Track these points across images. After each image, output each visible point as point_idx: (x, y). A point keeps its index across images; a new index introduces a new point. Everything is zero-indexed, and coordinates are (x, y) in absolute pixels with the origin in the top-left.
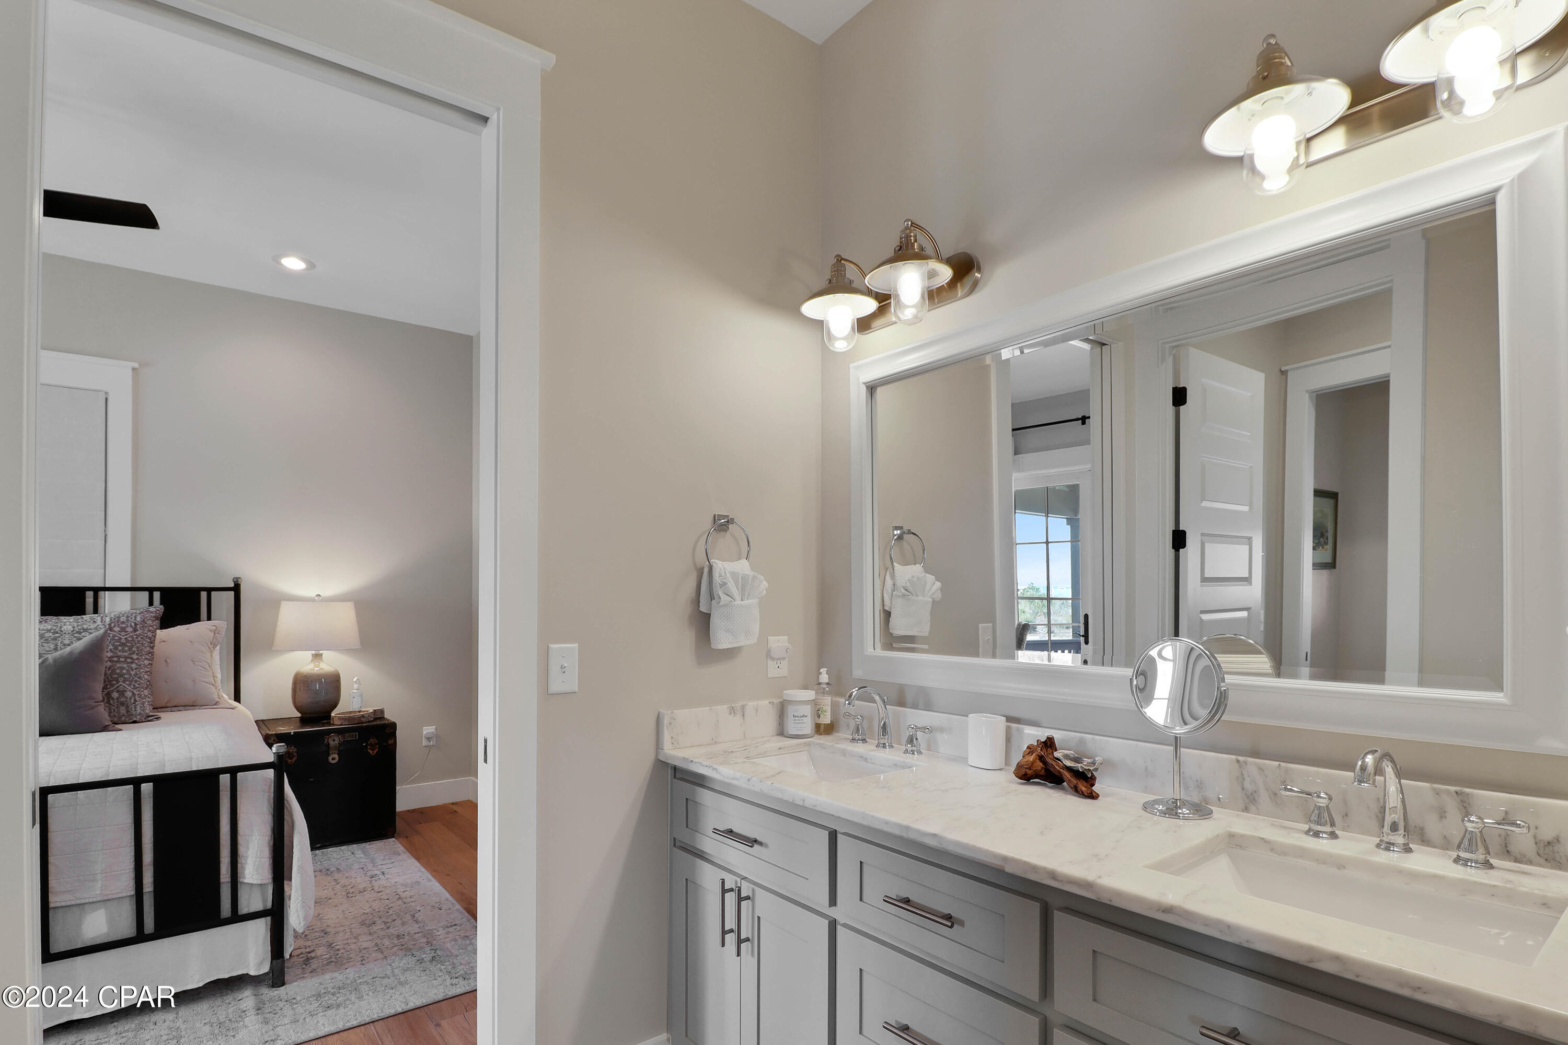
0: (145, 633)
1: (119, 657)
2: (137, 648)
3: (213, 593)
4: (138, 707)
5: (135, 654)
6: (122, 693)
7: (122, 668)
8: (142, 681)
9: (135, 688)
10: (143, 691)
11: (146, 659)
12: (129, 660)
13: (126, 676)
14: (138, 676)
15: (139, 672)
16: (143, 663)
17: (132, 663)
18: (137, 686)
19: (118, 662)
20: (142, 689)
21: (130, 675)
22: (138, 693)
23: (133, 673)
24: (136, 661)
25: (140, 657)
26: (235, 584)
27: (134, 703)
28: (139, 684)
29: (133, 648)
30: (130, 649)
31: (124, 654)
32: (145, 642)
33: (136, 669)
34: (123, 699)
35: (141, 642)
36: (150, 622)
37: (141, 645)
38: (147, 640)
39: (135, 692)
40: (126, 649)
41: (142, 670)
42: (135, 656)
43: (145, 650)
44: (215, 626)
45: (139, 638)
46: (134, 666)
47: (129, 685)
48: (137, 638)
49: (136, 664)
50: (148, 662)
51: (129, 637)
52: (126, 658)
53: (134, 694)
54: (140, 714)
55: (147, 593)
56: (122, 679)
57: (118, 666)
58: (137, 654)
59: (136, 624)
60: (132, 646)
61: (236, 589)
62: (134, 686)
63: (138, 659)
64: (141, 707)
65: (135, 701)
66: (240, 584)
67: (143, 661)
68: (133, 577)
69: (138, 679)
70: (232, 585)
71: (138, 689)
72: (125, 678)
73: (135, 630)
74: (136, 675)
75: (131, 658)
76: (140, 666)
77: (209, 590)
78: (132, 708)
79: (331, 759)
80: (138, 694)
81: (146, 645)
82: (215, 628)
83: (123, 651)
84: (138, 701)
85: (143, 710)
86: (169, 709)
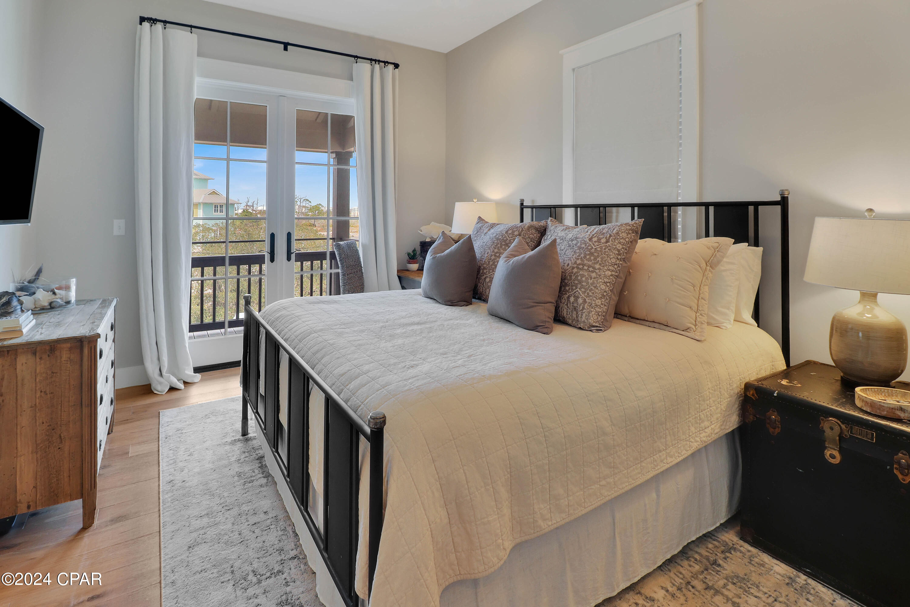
0: (614, 245)
1: (584, 265)
2: (602, 258)
3: (760, 208)
4: (584, 315)
5: (598, 264)
6: (577, 298)
7: (583, 276)
8: (597, 291)
9: (588, 296)
10: (595, 301)
11: (609, 270)
12: (591, 269)
13: (583, 284)
14: (595, 285)
15: (597, 281)
16: (603, 273)
17: (593, 272)
18: (591, 294)
19: (582, 269)
20: (595, 299)
21: (588, 283)
22: (590, 301)
23: (590, 281)
24: (597, 271)
25: (601, 268)
26: (781, 197)
27: (582, 310)
28: (593, 293)
29: (598, 258)
30: (595, 259)
31: (589, 263)
32: (611, 254)
33: (595, 278)
34: (575, 305)
35: (607, 253)
36: (624, 235)
37: (606, 256)
38: (614, 251)
39: (587, 300)
40: (592, 258)
41: (601, 280)
42: (597, 266)
43: (610, 261)
44: (718, 243)
45: (607, 249)
46: (594, 275)
47: (584, 292)
48: (605, 249)
49: (597, 273)
50: (610, 273)
51: (599, 248)
52: (589, 266)
53: (585, 301)
54: (584, 322)
55: (703, 208)
56: (580, 285)
57: (581, 273)
58: (600, 264)
59: (610, 236)
60: (598, 256)
61: (783, 203)
62: (588, 294)
63: (599, 269)
64: (586, 315)
65: (583, 308)
66: (787, 197)
67: (604, 272)
68: (701, 193)
69: (593, 288)
70: (778, 198)
71: (591, 298)
72: (582, 285)
73: (607, 242)
74: (593, 284)
75: (594, 268)
76: (600, 276)
77: (757, 204)
78: (579, 314)
79: (828, 455)
80: (589, 303)
81: (612, 257)
82: (717, 245)
83: (589, 260)
84: (585, 309)
85: (587, 319)
86: (647, 323)
